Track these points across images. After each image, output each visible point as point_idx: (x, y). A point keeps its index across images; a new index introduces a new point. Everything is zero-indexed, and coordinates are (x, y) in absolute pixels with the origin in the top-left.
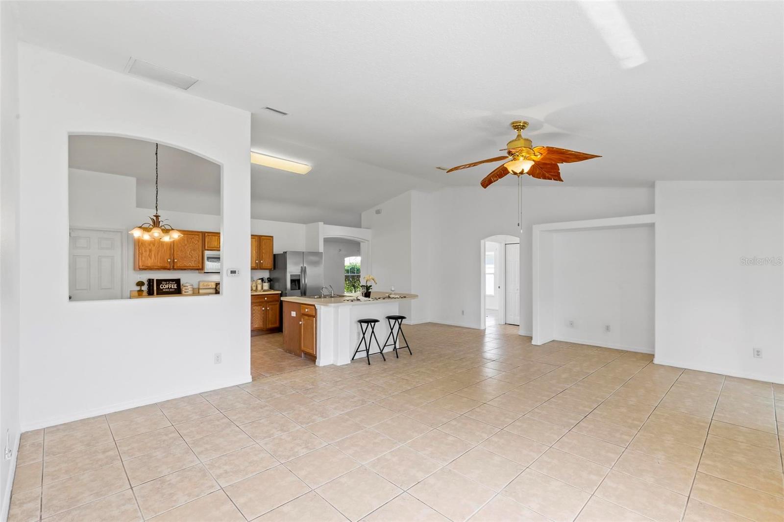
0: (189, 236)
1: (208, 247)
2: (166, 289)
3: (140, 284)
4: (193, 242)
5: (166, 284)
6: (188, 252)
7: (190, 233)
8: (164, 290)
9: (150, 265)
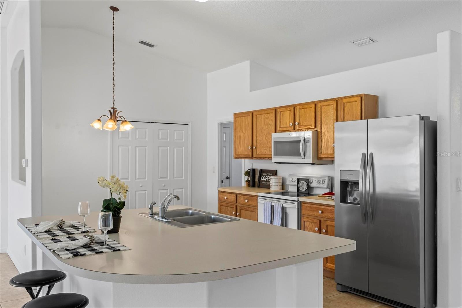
0: (266, 115)
1: (280, 127)
2: (265, 181)
3: (247, 173)
4: (268, 123)
5: (265, 176)
6: (265, 136)
7: (267, 112)
8: (263, 182)
9: (240, 153)
